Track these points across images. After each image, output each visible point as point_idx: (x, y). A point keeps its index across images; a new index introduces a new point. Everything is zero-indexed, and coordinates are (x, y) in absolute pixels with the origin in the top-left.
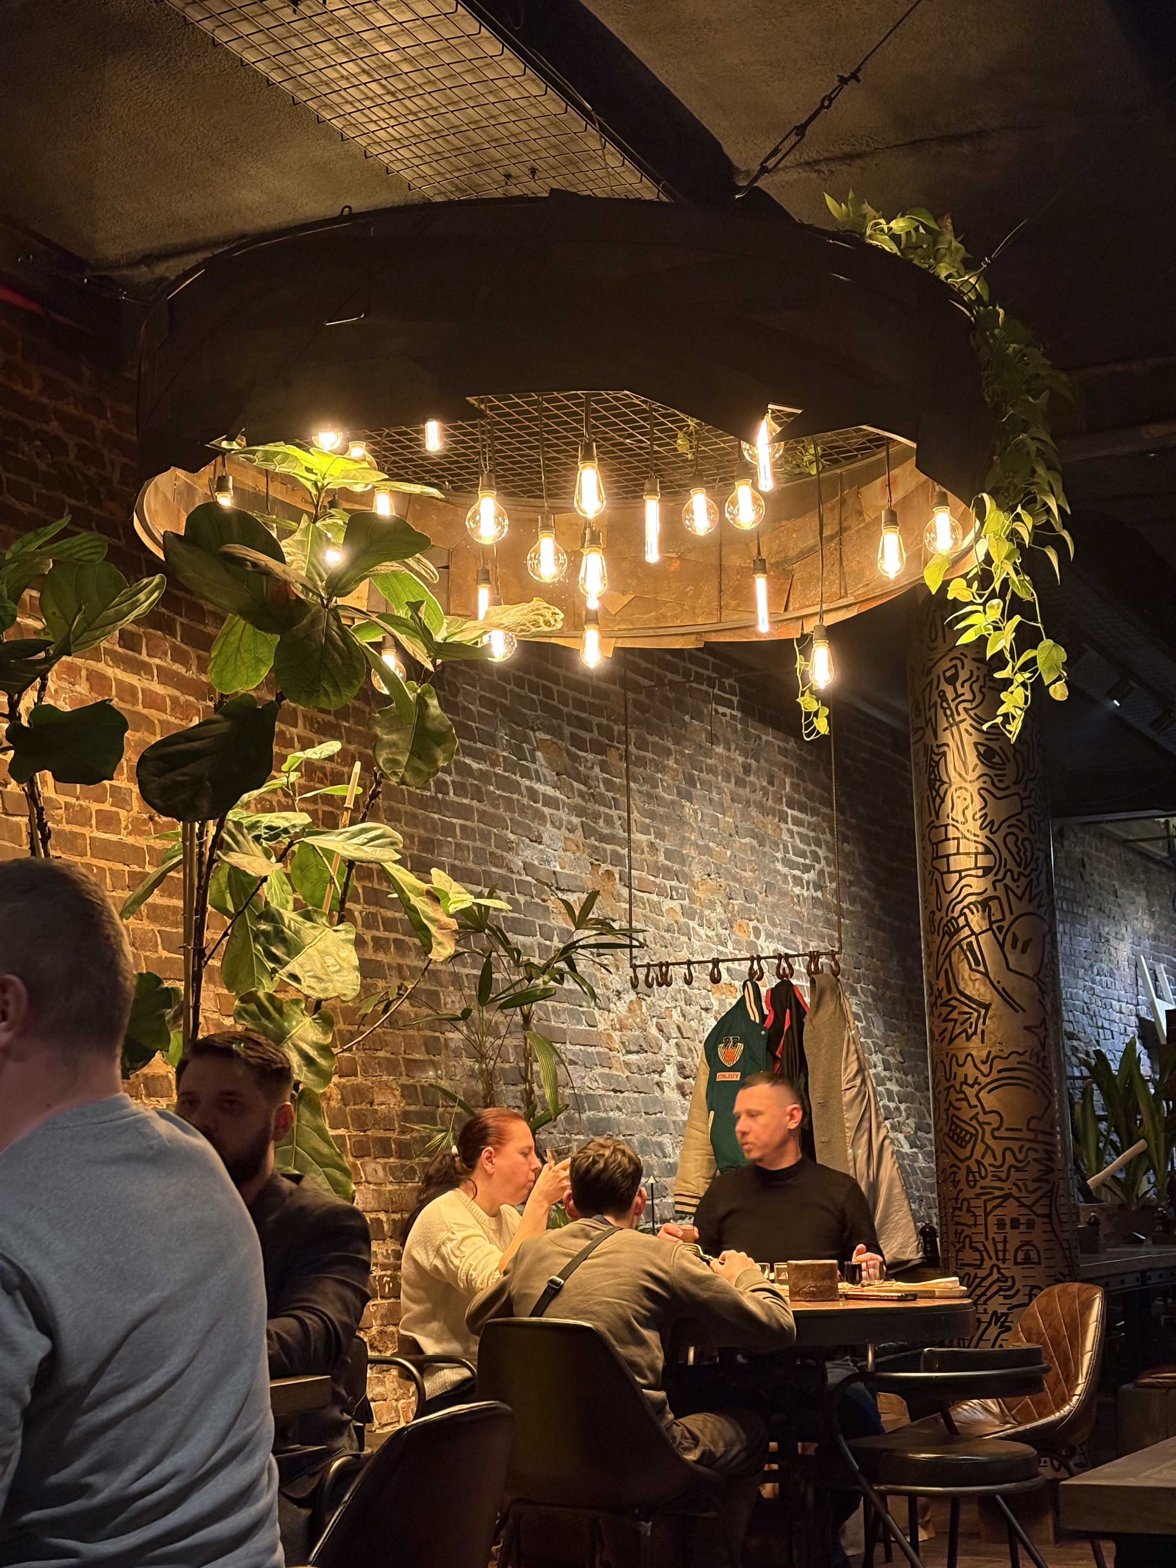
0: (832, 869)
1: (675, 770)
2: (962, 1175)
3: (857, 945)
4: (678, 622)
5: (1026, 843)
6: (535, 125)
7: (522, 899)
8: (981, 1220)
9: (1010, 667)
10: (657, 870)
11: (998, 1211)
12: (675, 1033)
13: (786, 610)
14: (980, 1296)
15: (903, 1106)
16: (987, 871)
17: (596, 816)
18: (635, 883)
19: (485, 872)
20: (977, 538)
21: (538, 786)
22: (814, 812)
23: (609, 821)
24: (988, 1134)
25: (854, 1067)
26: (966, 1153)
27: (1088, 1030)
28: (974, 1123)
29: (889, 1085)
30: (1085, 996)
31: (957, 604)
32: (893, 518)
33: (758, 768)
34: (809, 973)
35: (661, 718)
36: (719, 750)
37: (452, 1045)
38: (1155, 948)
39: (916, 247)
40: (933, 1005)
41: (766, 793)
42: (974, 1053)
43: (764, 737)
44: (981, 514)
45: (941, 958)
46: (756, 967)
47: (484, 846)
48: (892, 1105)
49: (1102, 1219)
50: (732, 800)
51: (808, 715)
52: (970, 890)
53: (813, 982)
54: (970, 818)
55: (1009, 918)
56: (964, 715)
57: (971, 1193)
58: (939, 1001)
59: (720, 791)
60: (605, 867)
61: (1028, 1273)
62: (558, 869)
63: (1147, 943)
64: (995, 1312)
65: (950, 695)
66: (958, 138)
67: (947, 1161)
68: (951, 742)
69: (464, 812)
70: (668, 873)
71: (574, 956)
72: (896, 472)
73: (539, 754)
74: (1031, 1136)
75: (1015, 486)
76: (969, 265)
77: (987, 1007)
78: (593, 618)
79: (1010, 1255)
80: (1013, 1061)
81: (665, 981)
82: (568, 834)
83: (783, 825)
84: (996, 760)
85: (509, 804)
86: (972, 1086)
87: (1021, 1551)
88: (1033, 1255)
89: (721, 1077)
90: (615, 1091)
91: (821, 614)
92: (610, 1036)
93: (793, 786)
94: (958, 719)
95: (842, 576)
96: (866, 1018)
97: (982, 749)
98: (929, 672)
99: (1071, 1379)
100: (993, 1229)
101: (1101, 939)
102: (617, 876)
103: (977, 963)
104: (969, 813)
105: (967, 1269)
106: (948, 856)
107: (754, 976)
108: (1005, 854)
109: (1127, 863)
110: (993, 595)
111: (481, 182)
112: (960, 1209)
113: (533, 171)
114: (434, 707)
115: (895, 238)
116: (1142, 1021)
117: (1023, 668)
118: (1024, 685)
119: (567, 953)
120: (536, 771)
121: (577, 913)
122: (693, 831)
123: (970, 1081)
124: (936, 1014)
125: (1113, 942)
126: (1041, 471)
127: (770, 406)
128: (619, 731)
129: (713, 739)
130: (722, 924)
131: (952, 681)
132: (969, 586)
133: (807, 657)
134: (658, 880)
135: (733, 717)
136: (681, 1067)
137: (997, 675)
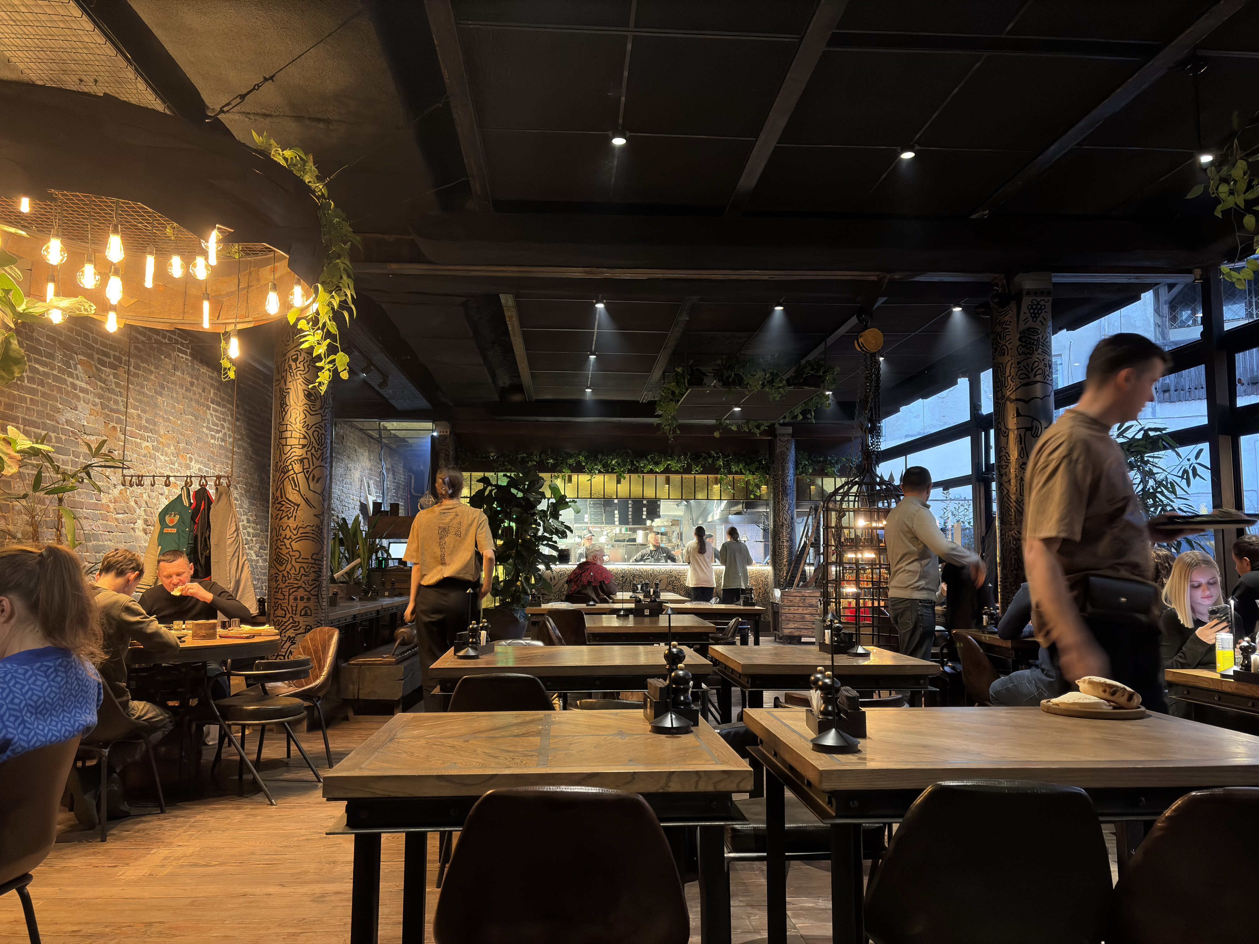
0: (230, 432)
1: (155, 381)
2: (280, 578)
3: (239, 467)
4: (161, 316)
5: (323, 436)
6: (98, 58)
7: (63, 437)
8: (287, 597)
9: (323, 361)
10: (140, 427)
11: (295, 594)
12: (144, 505)
13: (218, 319)
14: (283, 630)
15: (254, 539)
16: (304, 446)
17: (109, 399)
18: (128, 433)
19: (42, 422)
20: (314, 301)
21: (77, 382)
22: (224, 406)
23: (116, 402)
24: (293, 560)
25: (234, 528)
26: (283, 568)
27: (339, 506)
28: (288, 555)
29: (249, 530)
30: (339, 493)
31: (302, 331)
32: (275, 288)
33: (198, 384)
34: (216, 485)
35: (149, 356)
36: (178, 373)
37: (17, 508)
38: (370, 474)
39: (295, 165)
40: (274, 503)
41: (201, 396)
42: (291, 525)
43: (202, 370)
44: (316, 291)
45: (279, 483)
46: (189, 480)
47: (42, 409)
48: (249, 538)
49: (339, 592)
50: (183, 398)
51: (225, 369)
52: (295, 454)
53: (217, 489)
54: (298, 422)
55: (312, 467)
56: (299, 376)
57: (284, 585)
58: (277, 502)
59: (177, 393)
60: (112, 424)
61: (305, 619)
62: (86, 424)
63: (367, 471)
64: (289, 637)
65: (294, 367)
66: (319, 120)
67: (273, 571)
68: (292, 388)
69: (33, 392)
70: (146, 429)
71: (90, 471)
72: (277, 264)
73: (79, 366)
74: (313, 561)
75: (333, 283)
76: (319, 179)
77: (298, 506)
78: (113, 308)
79: (298, 612)
80: (308, 529)
81: (140, 484)
82: (92, 407)
83: (208, 411)
84: (312, 398)
85: (60, 390)
86: (288, 539)
87: (292, 743)
88: (309, 612)
89: (165, 530)
90: (109, 532)
91: (236, 324)
92: (108, 506)
93: (215, 394)
94: (296, 378)
95: (247, 307)
96: (241, 500)
97: (306, 392)
98: (285, 355)
99: (321, 668)
100: (292, 601)
101: (347, 469)
102: (119, 429)
103: (296, 486)
104: (298, 420)
105: (278, 618)
106: (286, 438)
107: (188, 485)
108: (313, 440)
109: (362, 438)
110: (318, 329)
111: (64, 79)
112: (277, 592)
113: (96, 81)
114: (15, 344)
115: (286, 159)
116: (361, 503)
117: (330, 363)
118: (329, 370)
119: (87, 469)
120: (77, 375)
121: (94, 450)
122: (161, 410)
123: (288, 537)
124: (275, 507)
125: (353, 471)
126: (345, 277)
127: (217, 225)
128: (125, 360)
129: (175, 368)
130: (173, 455)
131: (295, 360)
132: (308, 323)
133: (227, 342)
134: (141, 433)
135: (187, 359)
136: (146, 521)
137: (317, 364)
